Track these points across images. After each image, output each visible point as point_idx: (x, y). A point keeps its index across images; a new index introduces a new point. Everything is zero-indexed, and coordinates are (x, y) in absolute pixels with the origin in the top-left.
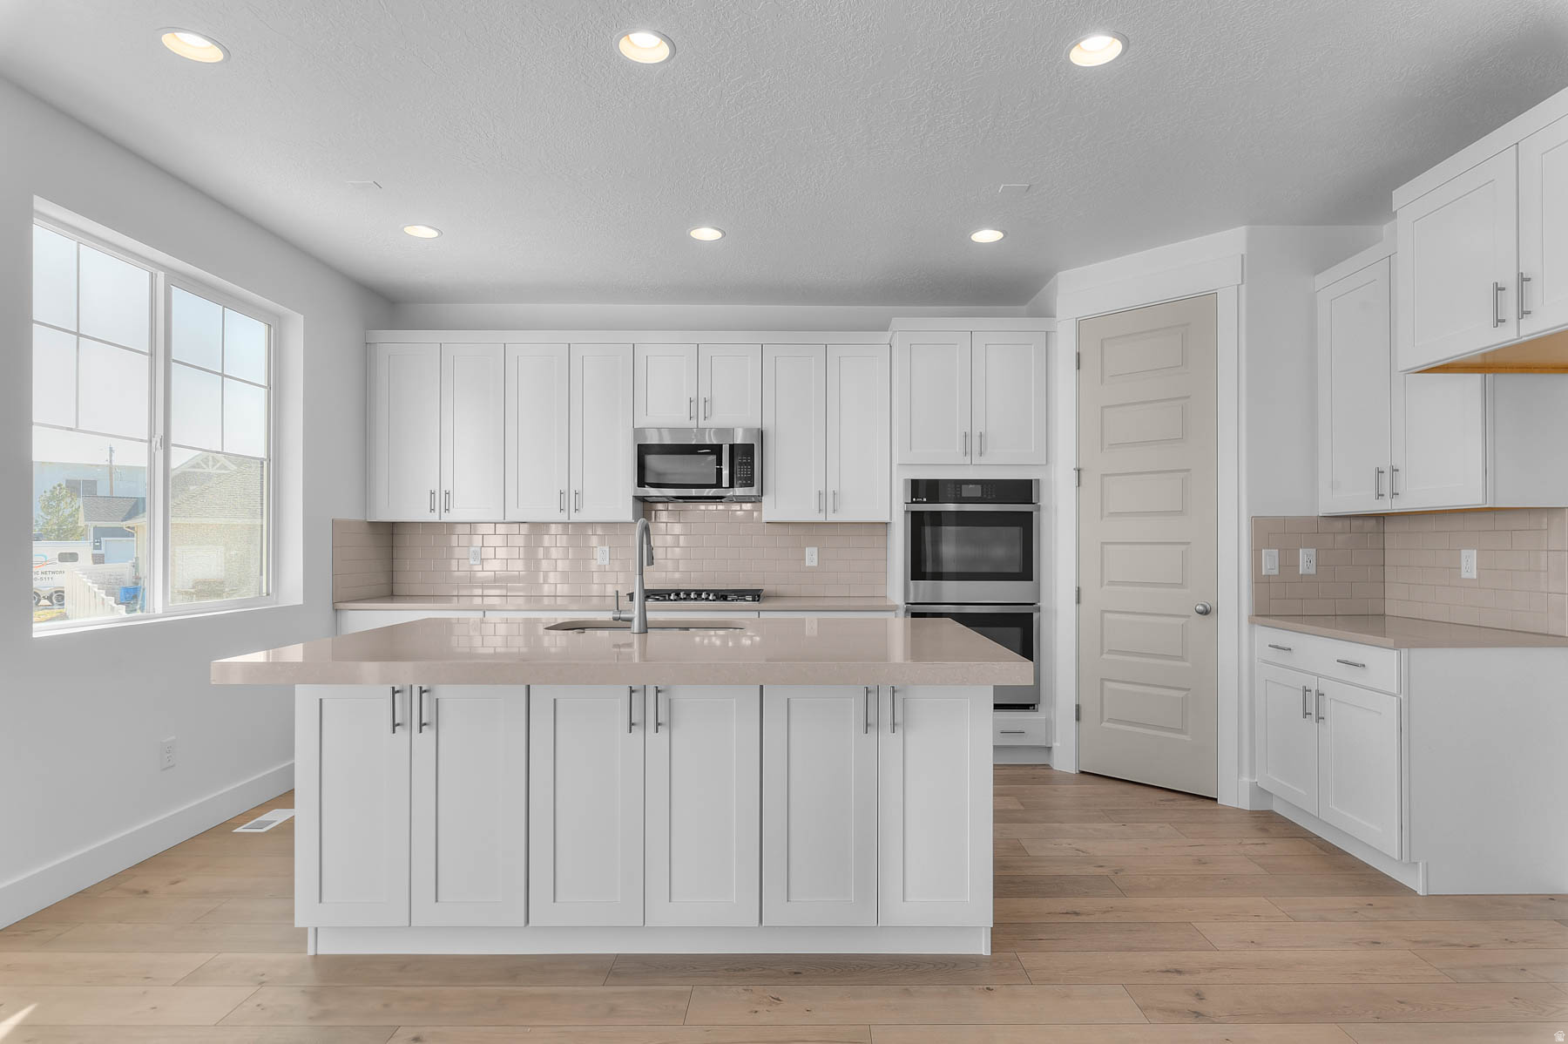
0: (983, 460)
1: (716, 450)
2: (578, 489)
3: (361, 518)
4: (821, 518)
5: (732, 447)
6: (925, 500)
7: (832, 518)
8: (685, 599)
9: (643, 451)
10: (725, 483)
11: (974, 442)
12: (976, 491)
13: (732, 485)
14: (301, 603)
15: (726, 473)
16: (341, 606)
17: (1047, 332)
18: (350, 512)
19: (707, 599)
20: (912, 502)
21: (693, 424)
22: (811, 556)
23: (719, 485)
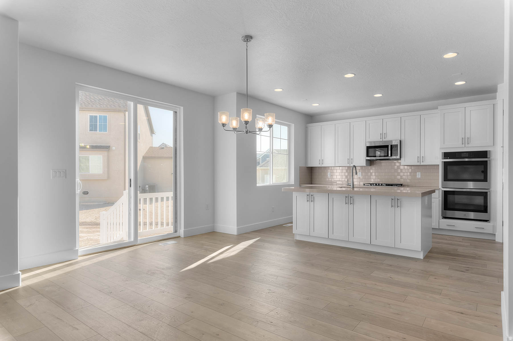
0: (469, 145)
1: (387, 147)
2: (352, 158)
3: (305, 166)
4: (419, 164)
5: (391, 146)
6: (448, 158)
7: (422, 164)
8: (378, 185)
9: (368, 148)
10: (390, 155)
11: (466, 140)
12: (467, 155)
13: (391, 156)
14: (294, 184)
15: (390, 152)
16: (301, 185)
17: (494, 104)
18: (303, 165)
19: (384, 186)
20: (444, 159)
21: (381, 140)
22: (419, 175)
23: (388, 156)
